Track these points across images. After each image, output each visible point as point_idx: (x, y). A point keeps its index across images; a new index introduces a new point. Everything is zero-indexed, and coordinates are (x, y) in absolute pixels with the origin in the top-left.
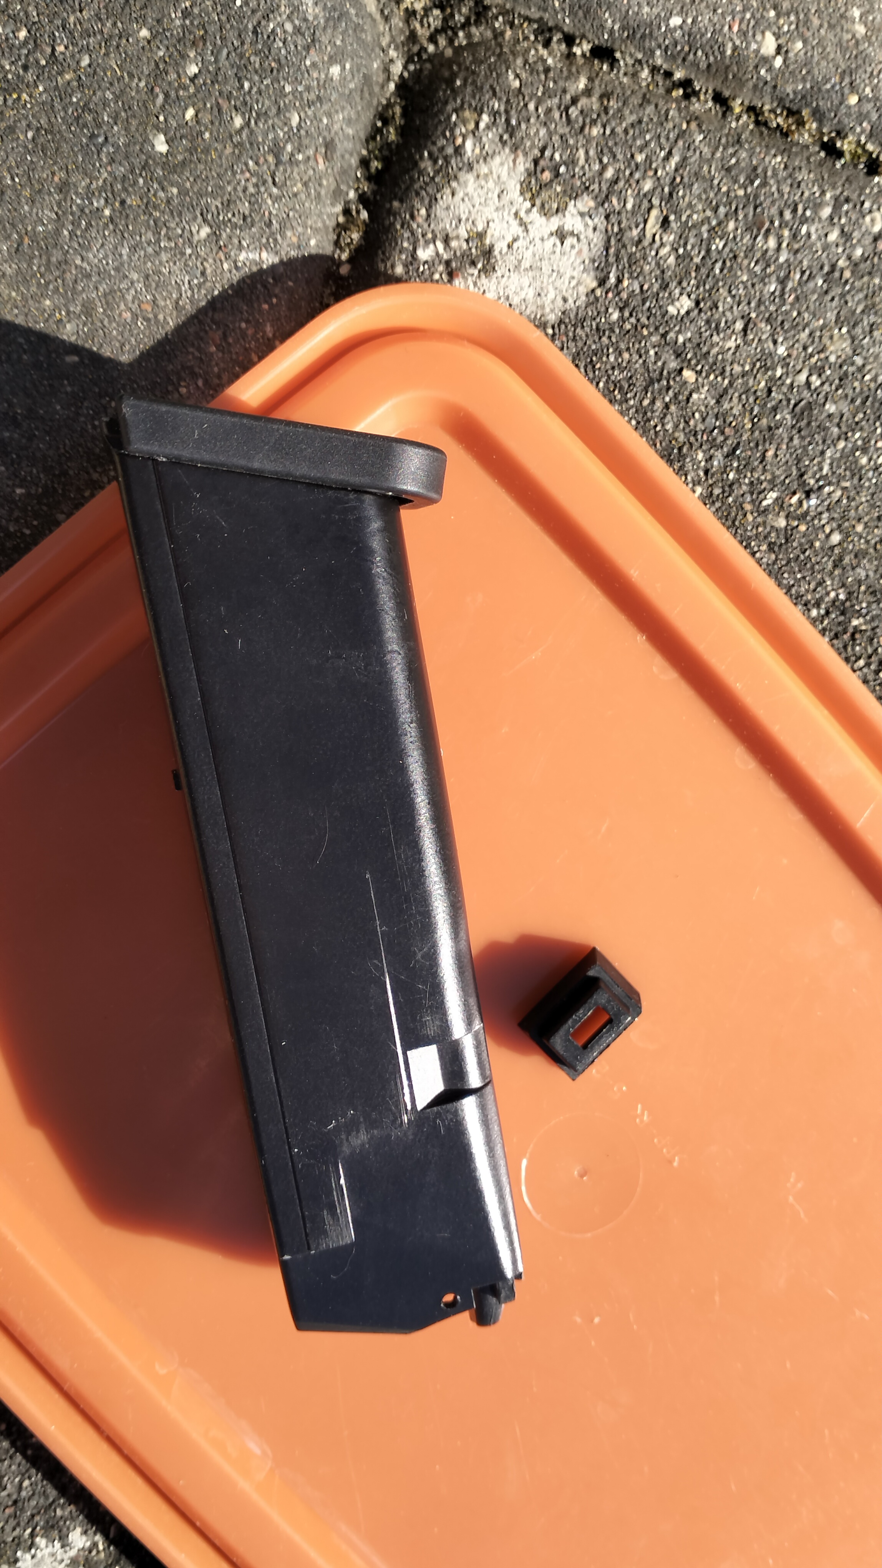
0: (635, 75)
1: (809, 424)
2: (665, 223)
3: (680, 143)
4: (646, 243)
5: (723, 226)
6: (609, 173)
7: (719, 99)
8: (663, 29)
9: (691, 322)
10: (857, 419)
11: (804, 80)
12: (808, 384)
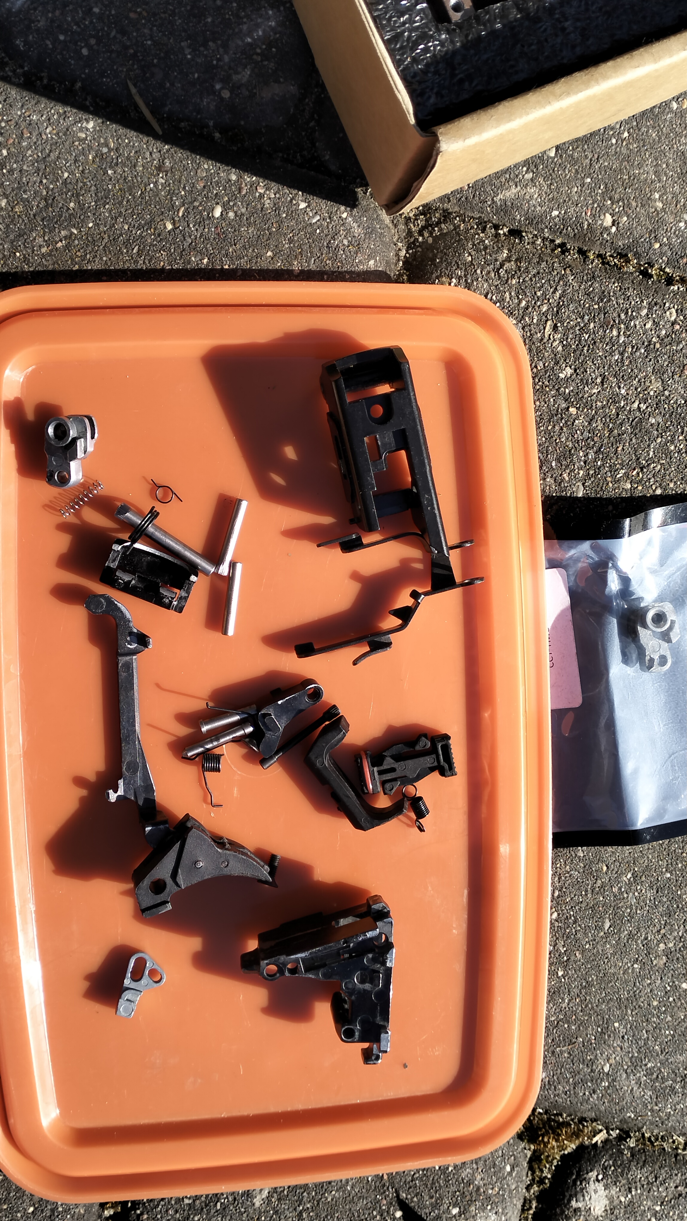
0: (533, 243)
1: (640, 430)
2: (555, 328)
3: (561, 283)
4: (545, 340)
5: (587, 326)
6: (524, 303)
7: (581, 252)
8: (549, 218)
9: (572, 381)
10: (667, 425)
11: (629, 238)
12: (639, 408)
